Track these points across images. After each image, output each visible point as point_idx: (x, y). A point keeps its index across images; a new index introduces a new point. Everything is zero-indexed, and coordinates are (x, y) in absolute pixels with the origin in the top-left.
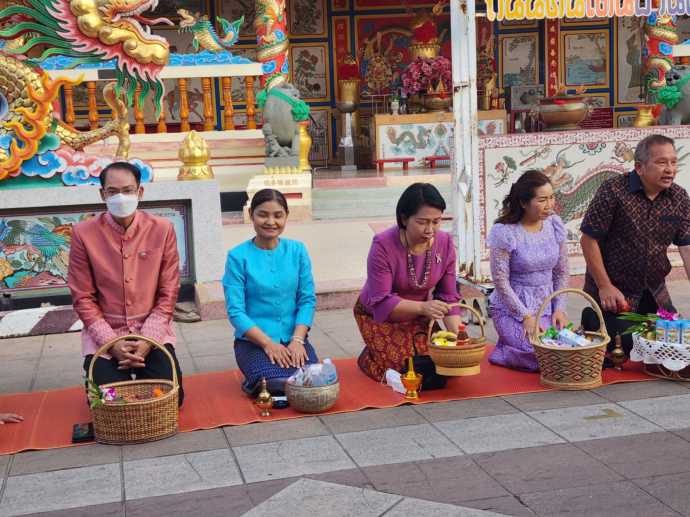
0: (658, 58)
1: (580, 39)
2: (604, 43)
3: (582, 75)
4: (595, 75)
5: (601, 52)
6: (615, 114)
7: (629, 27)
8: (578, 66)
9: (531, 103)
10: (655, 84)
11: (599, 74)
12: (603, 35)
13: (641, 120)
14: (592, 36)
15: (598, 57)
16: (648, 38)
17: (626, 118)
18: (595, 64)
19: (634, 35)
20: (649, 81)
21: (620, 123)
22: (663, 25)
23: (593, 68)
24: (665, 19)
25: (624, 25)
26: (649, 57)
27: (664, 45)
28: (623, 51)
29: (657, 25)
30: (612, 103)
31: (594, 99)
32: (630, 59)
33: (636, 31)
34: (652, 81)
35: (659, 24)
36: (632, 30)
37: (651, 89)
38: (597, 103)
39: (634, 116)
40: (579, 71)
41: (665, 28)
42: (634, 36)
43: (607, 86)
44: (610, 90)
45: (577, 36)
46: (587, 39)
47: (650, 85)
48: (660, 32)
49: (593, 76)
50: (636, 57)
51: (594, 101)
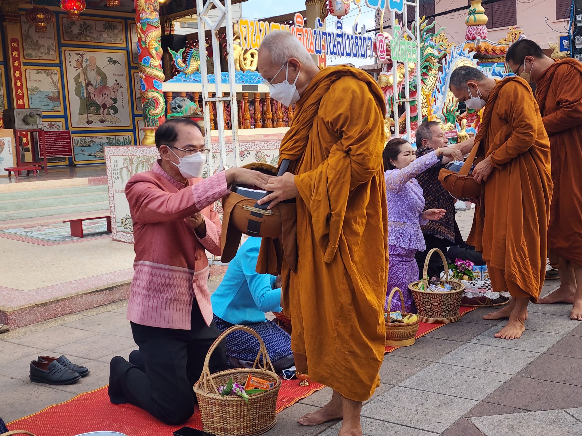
0: (153, 91)
1: (38, 73)
2: (57, 78)
3: (43, 104)
4: (52, 104)
5: (55, 85)
6: (72, 136)
7: (74, 67)
8: (38, 96)
9: (31, 124)
10: (153, 111)
11: (56, 103)
12: (56, 72)
13: (149, 139)
14: (47, 72)
15: (53, 89)
16: (144, 76)
17: (79, 139)
18: (52, 95)
19: (79, 73)
20: (147, 109)
21: (75, 143)
22: (155, 66)
23: (49, 98)
24: (156, 62)
25: (71, 65)
26: (146, 91)
27: (157, 82)
28: (72, 86)
29: (150, 66)
30: (67, 127)
31: (53, 123)
32: (78, 92)
33: (80, 70)
34: (150, 110)
35: (152, 66)
36: (77, 70)
37: (150, 115)
38: (56, 127)
39: (84, 138)
40: (39, 100)
41: (156, 69)
42: (79, 75)
43: (62, 113)
44: (65, 116)
45: (35, 71)
46: (44, 74)
47: (149, 112)
48: (153, 72)
49: (51, 104)
50: (82, 91)
51: (53, 125)
